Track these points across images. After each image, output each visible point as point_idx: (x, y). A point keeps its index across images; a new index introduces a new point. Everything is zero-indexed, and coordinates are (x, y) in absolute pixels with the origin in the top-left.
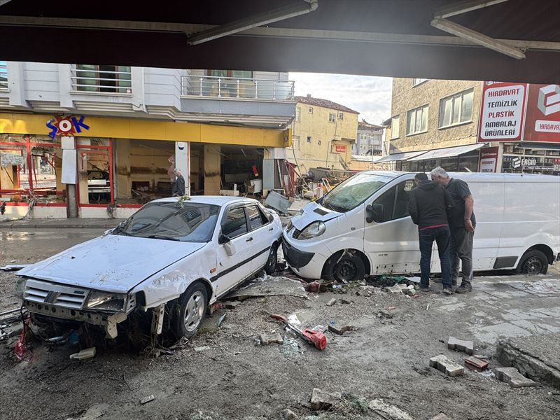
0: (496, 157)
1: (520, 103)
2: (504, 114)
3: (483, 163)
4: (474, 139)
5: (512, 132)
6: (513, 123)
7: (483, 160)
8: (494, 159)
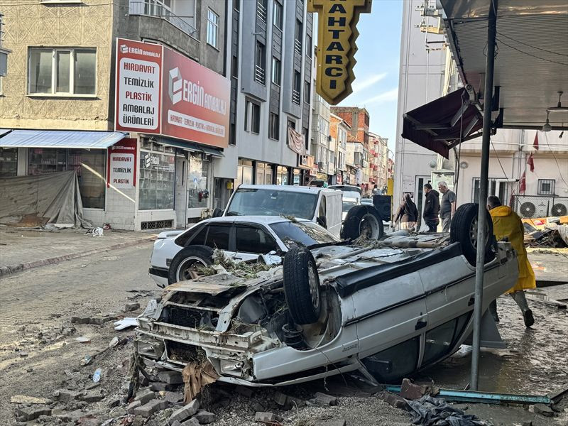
0: (135, 152)
1: (156, 85)
2: (142, 96)
3: (114, 159)
4: (104, 125)
5: (151, 122)
6: (151, 110)
7: (113, 155)
8: (132, 156)
